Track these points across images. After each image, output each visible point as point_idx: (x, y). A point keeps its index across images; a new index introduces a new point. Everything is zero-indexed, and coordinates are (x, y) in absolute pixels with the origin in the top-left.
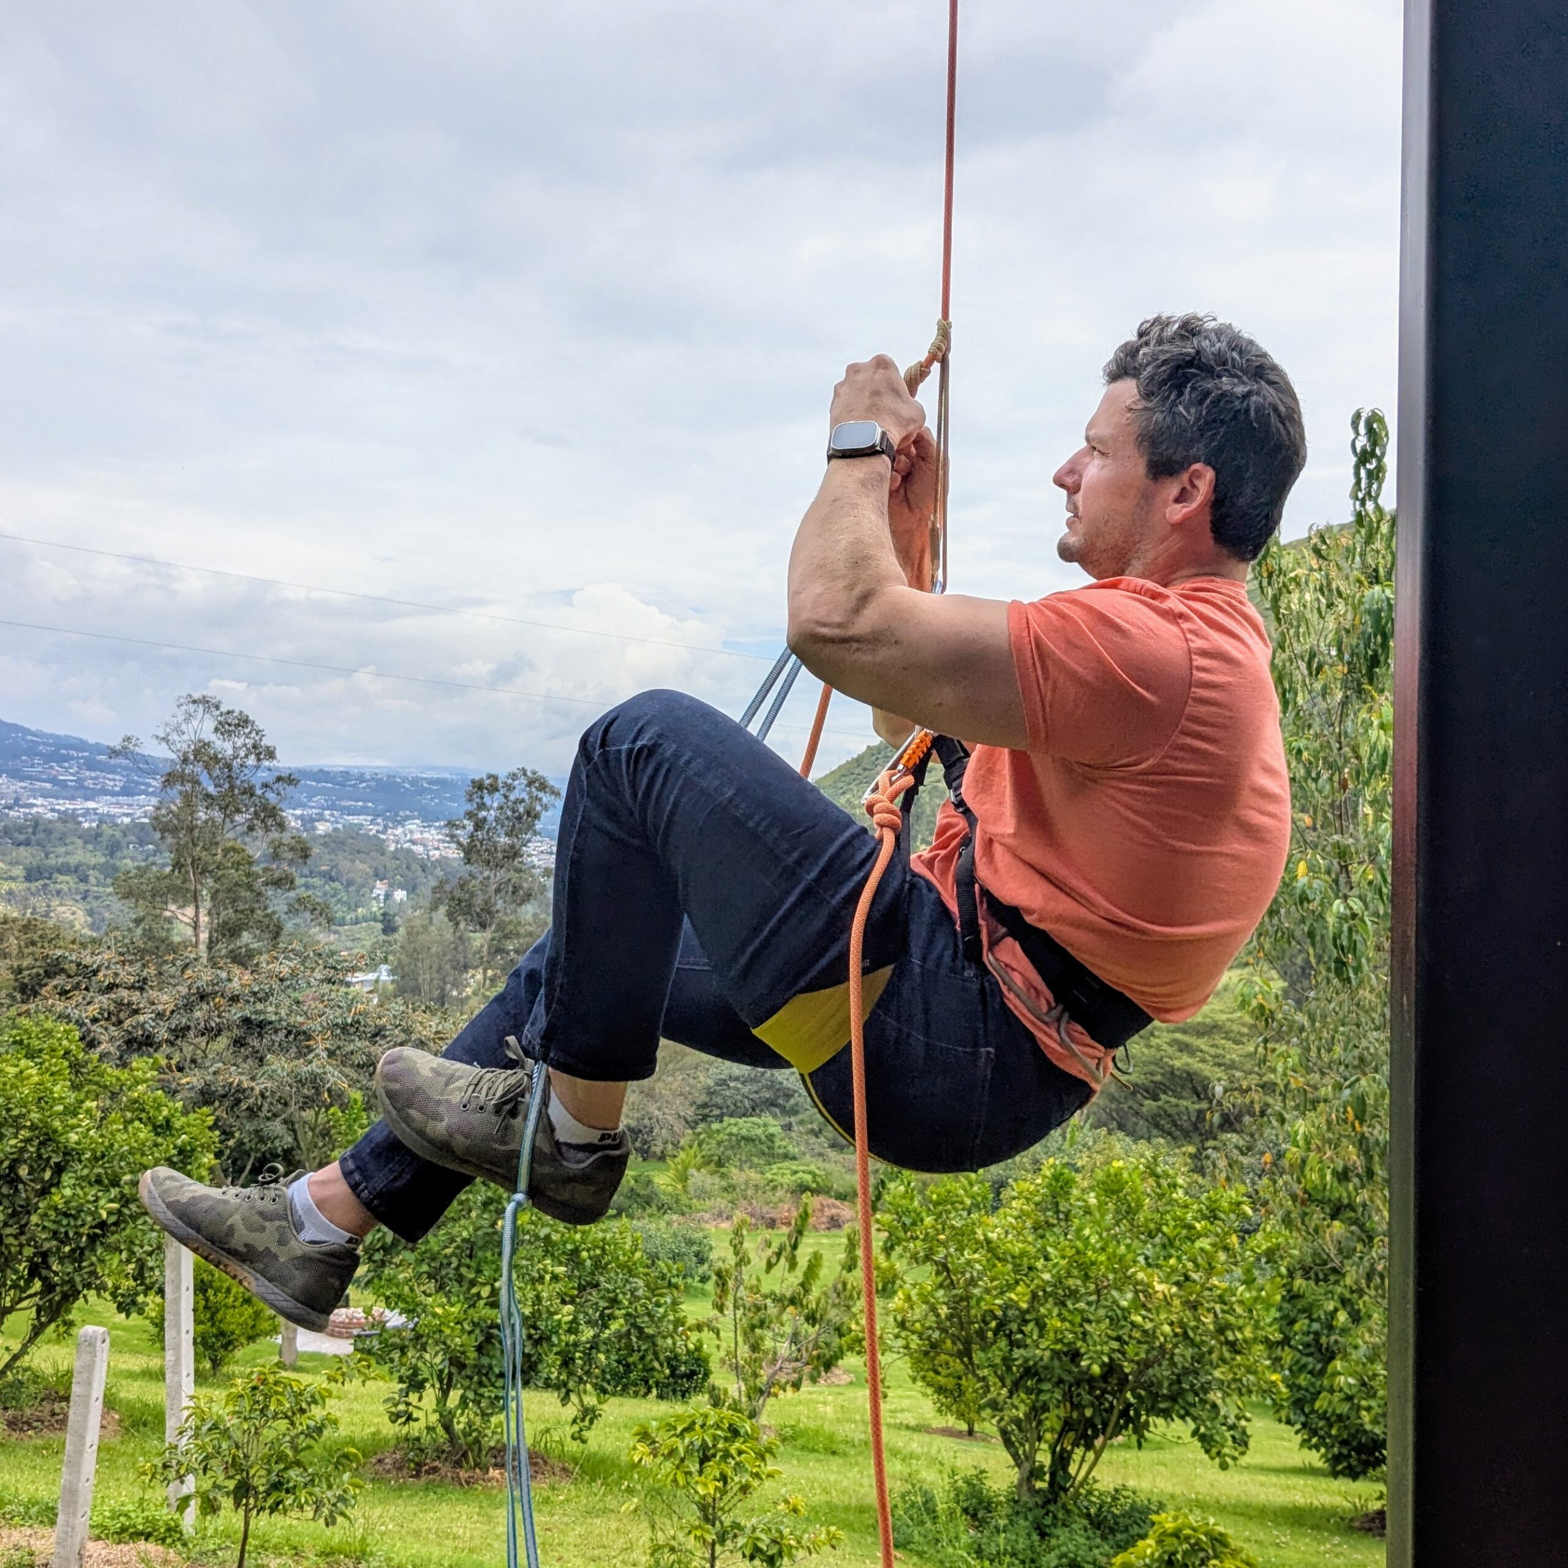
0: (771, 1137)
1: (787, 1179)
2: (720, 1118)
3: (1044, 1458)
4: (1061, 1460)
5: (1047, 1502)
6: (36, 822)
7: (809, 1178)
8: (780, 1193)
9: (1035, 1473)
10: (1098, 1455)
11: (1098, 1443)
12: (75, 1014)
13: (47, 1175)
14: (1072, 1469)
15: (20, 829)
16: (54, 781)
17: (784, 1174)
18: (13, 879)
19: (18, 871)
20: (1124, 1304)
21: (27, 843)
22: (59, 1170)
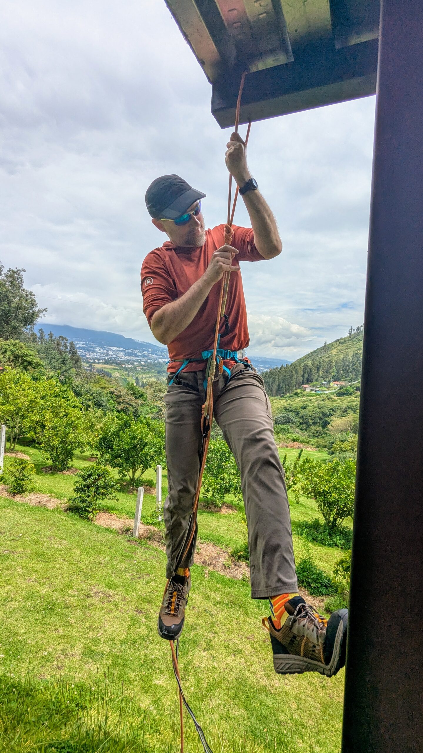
0: (288, 429)
1: (291, 437)
2: (279, 424)
3: (331, 519)
4: (335, 520)
5: (332, 528)
6: (159, 363)
7: (295, 437)
8: (289, 440)
9: (330, 522)
10: (343, 520)
11: (343, 518)
12: (158, 405)
13: (142, 447)
14: (337, 522)
15: (156, 364)
16: (162, 356)
17: (290, 436)
18: (155, 373)
19: (156, 372)
20: (349, 493)
21: (158, 367)
22: (144, 446)
